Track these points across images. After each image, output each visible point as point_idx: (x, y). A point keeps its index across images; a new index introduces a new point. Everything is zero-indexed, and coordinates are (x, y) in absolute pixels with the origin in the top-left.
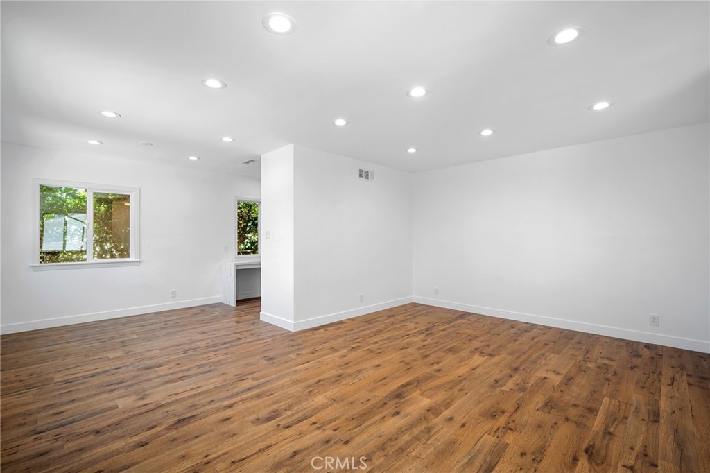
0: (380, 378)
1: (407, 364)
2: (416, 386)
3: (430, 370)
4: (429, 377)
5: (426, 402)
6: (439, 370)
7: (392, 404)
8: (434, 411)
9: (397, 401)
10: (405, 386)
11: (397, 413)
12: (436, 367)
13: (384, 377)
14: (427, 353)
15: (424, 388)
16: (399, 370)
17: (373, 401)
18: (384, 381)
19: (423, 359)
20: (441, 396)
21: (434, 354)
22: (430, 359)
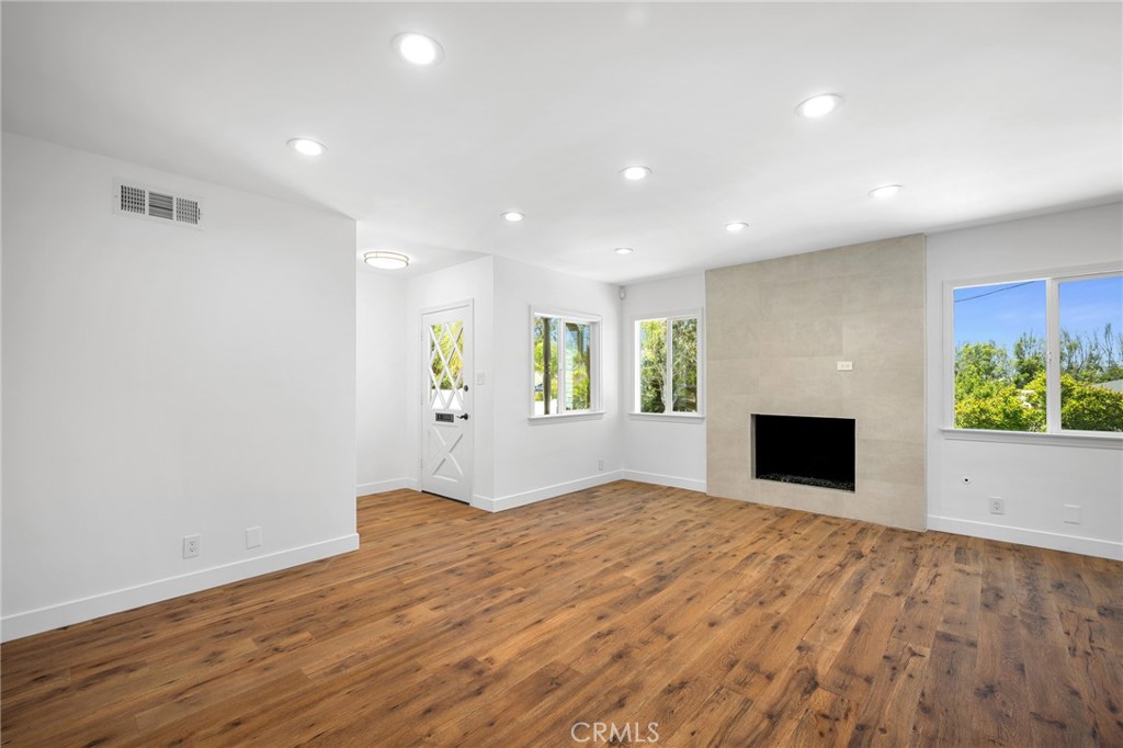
0: (696, 599)
1: (659, 631)
2: (640, 590)
3: (618, 618)
4: (620, 604)
5: (628, 573)
6: (600, 618)
7: (667, 570)
8: (621, 566)
9: (663, 574)
10: (656, 591)
11: (659, 563)
12: (605, 626)
13: (692, 602)
14: (616, 668)
15: (629, 588)
16: (672, 615)
17: (690, 572)
18: (688, 597)
19: (627, 646)
20: (610, 580)
21: (600, 664)
22: (614, 646)
